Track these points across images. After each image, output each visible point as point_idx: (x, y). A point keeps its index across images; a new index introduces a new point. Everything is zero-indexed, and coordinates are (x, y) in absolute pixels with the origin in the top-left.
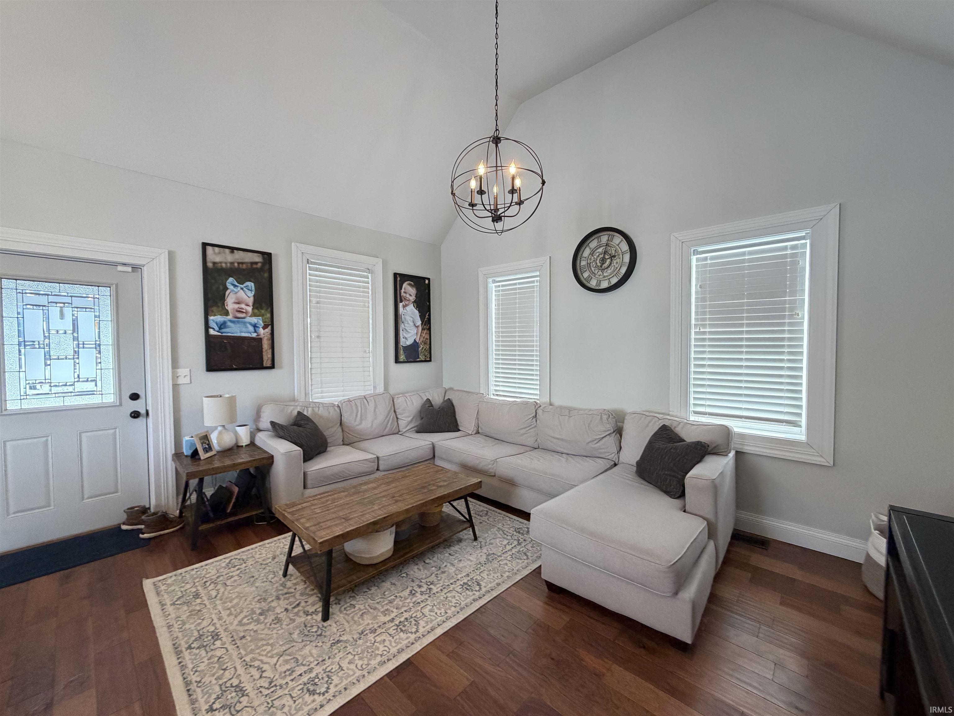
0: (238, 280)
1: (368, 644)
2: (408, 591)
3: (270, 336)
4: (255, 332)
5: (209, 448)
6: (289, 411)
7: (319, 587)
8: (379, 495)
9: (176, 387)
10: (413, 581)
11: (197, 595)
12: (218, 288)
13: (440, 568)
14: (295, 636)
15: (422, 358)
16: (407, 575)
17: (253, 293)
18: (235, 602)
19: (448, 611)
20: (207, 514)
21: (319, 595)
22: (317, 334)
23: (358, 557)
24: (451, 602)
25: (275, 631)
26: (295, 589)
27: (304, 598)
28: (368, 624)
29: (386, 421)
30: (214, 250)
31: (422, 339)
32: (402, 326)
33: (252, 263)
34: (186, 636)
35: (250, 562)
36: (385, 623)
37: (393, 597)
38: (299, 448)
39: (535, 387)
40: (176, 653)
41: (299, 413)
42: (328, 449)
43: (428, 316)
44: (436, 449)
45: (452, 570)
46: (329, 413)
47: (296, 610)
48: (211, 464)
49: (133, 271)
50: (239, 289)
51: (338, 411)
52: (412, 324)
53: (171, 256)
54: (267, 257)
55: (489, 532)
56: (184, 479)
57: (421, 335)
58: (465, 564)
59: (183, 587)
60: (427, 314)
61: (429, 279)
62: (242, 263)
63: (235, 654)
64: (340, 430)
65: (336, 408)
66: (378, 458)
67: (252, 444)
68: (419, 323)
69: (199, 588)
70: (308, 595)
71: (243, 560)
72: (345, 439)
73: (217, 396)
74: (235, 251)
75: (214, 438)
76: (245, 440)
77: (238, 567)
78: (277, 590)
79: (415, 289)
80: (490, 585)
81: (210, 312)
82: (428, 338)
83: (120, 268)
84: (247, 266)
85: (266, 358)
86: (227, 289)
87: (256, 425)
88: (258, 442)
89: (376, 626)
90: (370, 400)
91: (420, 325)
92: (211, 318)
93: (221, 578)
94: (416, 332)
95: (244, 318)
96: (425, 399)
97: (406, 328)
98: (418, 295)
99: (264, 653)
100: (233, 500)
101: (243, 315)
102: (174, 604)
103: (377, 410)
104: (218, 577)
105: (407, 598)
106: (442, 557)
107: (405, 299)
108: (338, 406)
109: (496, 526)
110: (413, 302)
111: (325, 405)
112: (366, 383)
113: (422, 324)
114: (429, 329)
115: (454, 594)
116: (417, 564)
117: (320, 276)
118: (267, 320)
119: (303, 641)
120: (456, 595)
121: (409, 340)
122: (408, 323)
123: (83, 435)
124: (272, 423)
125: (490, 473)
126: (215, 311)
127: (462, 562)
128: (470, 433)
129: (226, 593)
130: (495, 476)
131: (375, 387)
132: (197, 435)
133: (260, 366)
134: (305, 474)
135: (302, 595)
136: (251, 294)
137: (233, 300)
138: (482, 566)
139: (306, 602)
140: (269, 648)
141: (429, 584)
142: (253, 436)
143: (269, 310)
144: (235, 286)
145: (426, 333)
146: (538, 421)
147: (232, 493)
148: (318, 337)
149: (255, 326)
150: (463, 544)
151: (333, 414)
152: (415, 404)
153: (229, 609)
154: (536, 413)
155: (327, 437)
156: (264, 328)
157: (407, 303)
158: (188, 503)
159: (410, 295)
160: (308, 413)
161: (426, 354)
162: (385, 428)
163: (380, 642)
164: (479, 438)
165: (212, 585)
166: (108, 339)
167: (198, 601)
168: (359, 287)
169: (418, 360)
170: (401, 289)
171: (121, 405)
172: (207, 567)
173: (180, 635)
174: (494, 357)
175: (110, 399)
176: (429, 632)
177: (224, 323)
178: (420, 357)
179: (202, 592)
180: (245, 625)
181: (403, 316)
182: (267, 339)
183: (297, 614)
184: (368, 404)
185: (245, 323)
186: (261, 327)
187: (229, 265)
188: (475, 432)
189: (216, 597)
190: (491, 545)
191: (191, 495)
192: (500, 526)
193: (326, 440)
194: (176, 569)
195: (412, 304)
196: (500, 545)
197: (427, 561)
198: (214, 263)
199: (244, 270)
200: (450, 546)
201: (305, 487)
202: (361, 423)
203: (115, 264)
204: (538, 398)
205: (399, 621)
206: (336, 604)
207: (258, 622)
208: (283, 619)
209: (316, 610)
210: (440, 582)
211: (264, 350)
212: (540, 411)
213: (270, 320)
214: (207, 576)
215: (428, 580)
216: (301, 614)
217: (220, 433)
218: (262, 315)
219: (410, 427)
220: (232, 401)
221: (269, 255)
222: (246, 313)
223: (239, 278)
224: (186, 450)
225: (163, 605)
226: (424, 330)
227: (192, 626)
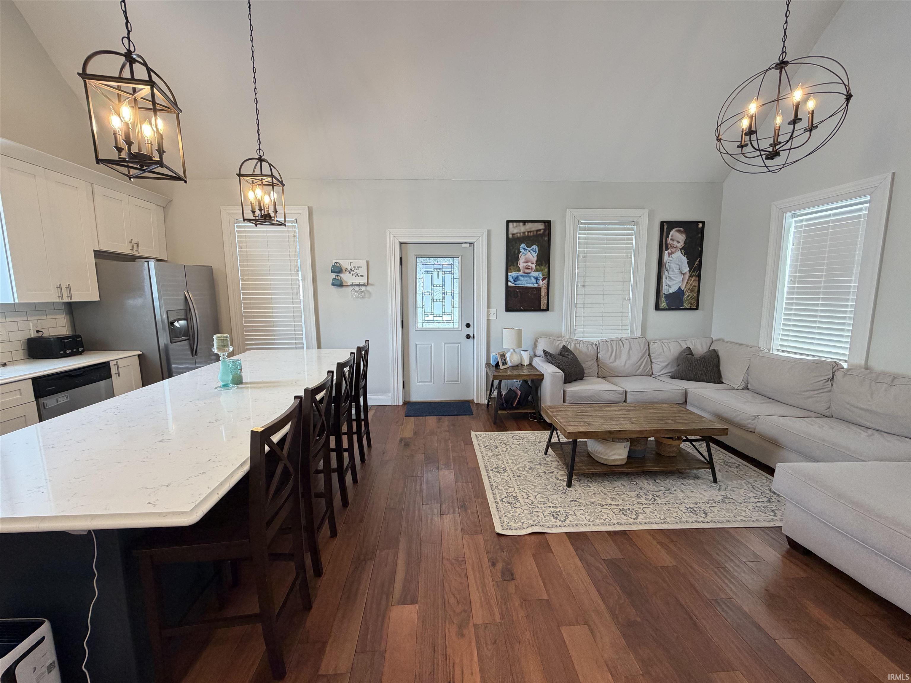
0: (528, 245)
1: (596, 510)
2: (635, 493)
3: (546, 286)
4: (537, 283)
5: (505, 363)
6: (557, 344)
7: (566, 464)
8: (620, 416)
9: (488, 320)
10: (641, 489)
11: (496, 447)
12: (515, 252)
13: (669, 489)
14: (549, 487)
15: (686, 305)
16: (637, 483)
17: (537, 253)
18: (516, 457)
19: (668, 519)
20: (503, 404)
21: (567, 472)
22: (582, 284)
23: (597, 456)
24: (673, 515)
25: (537, 480)
26: (551, 463)
27: (556, 470)
28: (598, 500)
29: (640, 363)
30: (513, 224)
31: (688, 286)
32: (665, 274)
33: (537, 231)
34: (491, 464)
35: (526, 440)
36: (611, 505)
37: (621, 493)
38: (561, 372)
39: (843, 345)
40: (486, 470)
41: (564, 346)
42: (584, 378)
43: (699, 262)
44: (689, 395)
45: (681, 495)
46: (588, 349)
47: (551, 475)
48: (505, 372)
49: (470, 246)
50: (527, 251)
51: (596, 349)
52: (677, 271)
53: (489, 232)
54: (548, 224)
55: (735, 482)
56: (491, 379)
57: (687, 283)
58: (697, 496)
59: (489, 441)
60: (698, 260)
61: (703, 223)
62: (531, 232)
63: (514, 483)
64: (596, 363)
65: (594, 346)
66: (626, 392)
67: (531, 365)
68: (686, 269)
69: (497, 444)
70: (559, 469)
71: (521, 438)
72: (600, 373)
73: (511, 329)
74: (526, 223)
75: (508, 356)
76: (526, 362)
77: (518, 440)
78: (540, 460)
79: (684, 236)
80: (718, 518)
81: (509, 271)
82: (697, 285)
83: (464, 245)
84: (533, 233)
85: (543, 303)
86: (520, 252)
87: (534, 352)
88: (534, 364)
89: (604, 503)
90: (625, 342)
91: (688, 273)
92: (509, 274)
93: (509, 443)
94: (681, 279)
95: (530, 273)
96: (685, 346)
97: (670, 275)
98: (688, 241)
99: (530, 488)
100: (518, 399)
101: (529, 271)
102: (485, 447)
103: (631, 352)
104: (507, 442)
105: (633, 498)
106: (674, 483)
107: (671, 246)
108: (596, 345)
109: (745, 480)
110: (681, 249)
111: (584, 343)
112: (624, 328)
113: (690, 271)
114: (699, 276)
115: (676, 510)
116: (647, 480)
117: (588, 234)
118: (545, 273)
119: (553, 491)
120: (679, 512)
121: (672, 288)
122: (673, 271)
123: (445, 345)
124: (544, 351)
125: (747, 428)
126: (512, 269)
127: (694, 493)
128: (736, 387)
129: (511, 451)
130: (754, 432)
131: (632, 332)
132: (498, 353)
133: (539, 309)
134: (564, 391)
135: (555, 468)
136: (535, 255)
137: (523, 260)
138: (715, 503)
139: (558, 473)
140: (533, 487)
141: (655, 496)
142: (531, 359)
143: (547, 266)
144: (525, 249)
145: (694, 280)
146: (834, 385)
147: (516, 394)
148: (584, 286)
149: (537, 279)
150: (699, 481)
151: (592, 351)
152: (672, 351)
153: (512, 460)
154: (833, 376)
155: (584, 368)
156: (543, 280)
157: (673, 250)
158: (492, 396)
159: (678, 242)
160: (571, 347)
161: (693, 301)
162: (638, 369)
163: (605, 513)
164: (747, 395)
165: (504, 445)
166: (457, 290)
167: (497, 450)
168: (624, 239)
169: (681, 308)
170: (667, 236)
171: (462, 330)
172: (502, 435)
173: (488, 463)
174: (784, 306)
175: (457, 326)
176: (645, 523)
177: (517, 277)
178: (684, 304)
179: (499, 447)
180: (520, 470)
181: (667, 264)
182: (545, 289)
183: (551, 477)
184: (623, 346)
185: (530, 277)
186: (541, 279)
187: (522, 234)
188: (742, 387)
189: (506, 451)
190: (732, 492)
191: (494, 390)
192: (751, 481)
193: (583, 370)
194: (486, 431)
195: (680, 251)
196: (744, 495)
197: (658, 481)
198: (513, 234)
199: (531, 236)
200: (685, 478)
201: (564, 401)
202: (615, 361)
203: (461, 243)
204: (847, 359)
205: (622, 508)
206: (577, 481)
207: (528, 472)
208: (543, 476)
209: (563, 479)
210: (666, 498)
211: (542, 297)
212: (839, 375)
213: (547, 274)
214: (501, 439)
215: (655, 493)
216: (554, 477)
217: (512, 353)
218: (542, 270)
219: (666, 372)
220: (520, 332)
221: (549, 222)
222: (531, 269)
223: (527, 243)
224: (493, 363)
225: (480, 446)
226: (693, 277)
227: (494, 461)
